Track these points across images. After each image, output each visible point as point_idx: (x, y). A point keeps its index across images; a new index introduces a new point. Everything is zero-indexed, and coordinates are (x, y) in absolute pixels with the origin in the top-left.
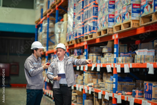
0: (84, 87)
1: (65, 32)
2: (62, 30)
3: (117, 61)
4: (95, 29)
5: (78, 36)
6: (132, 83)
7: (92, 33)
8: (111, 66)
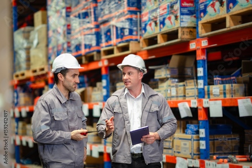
0: (105, 148)
1: (43, 44)
2: (35, 42)
3: (206, 93)
4: (134, 33)
5: (83, 51)
6: (233, 137)
7: (128, 41)
8: (190, 105)
